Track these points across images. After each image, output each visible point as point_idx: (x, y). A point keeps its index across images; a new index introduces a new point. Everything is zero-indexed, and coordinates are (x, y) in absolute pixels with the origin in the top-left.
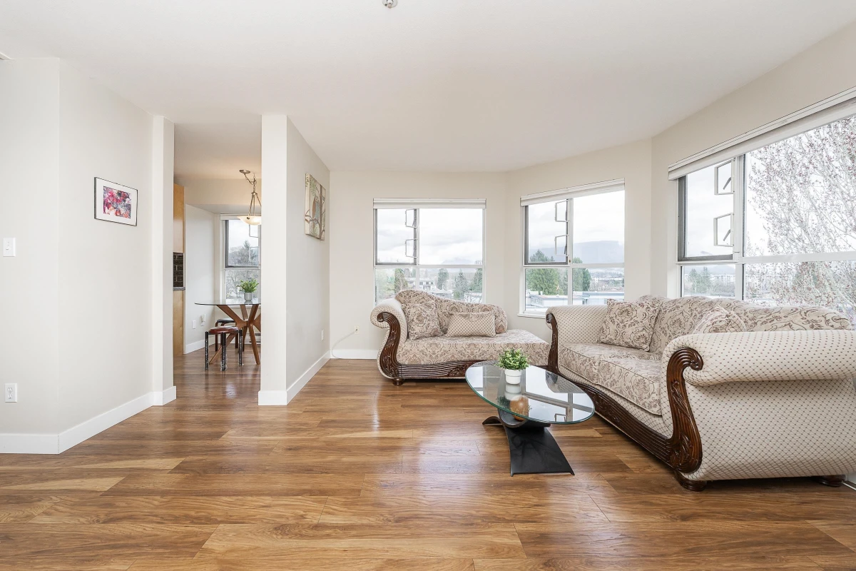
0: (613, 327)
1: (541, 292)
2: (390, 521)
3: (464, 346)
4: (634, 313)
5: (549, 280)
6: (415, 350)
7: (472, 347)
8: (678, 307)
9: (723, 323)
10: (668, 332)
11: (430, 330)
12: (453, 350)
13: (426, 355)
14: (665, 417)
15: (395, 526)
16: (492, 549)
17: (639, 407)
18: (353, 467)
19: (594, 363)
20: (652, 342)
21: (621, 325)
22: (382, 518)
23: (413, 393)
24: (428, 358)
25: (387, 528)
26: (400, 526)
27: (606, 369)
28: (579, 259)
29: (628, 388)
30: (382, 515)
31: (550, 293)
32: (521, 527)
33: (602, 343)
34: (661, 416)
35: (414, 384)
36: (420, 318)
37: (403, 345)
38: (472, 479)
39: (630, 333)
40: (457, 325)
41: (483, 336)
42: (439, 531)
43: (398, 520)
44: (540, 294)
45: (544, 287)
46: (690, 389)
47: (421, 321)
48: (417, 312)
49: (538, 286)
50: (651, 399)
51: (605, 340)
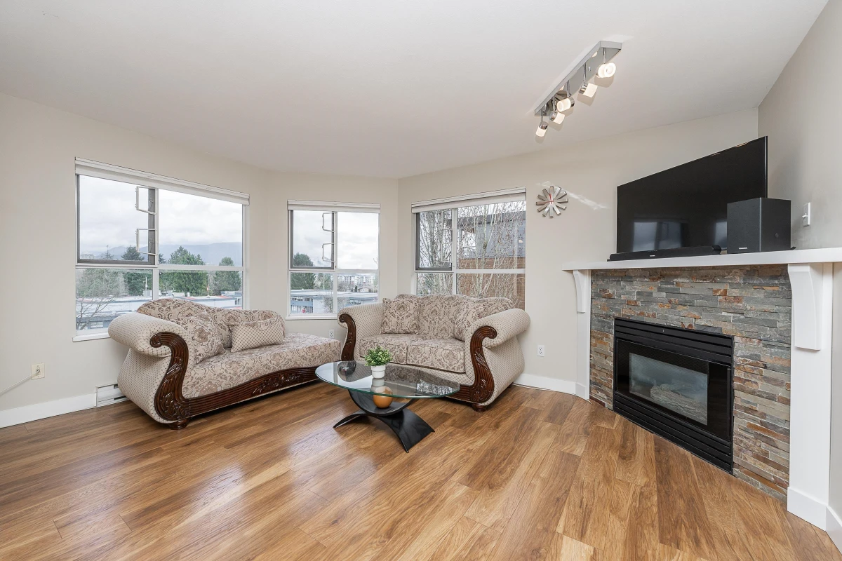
0: (394, 320)
1: (188, 294)
2: (384, 541)
3: (269, 358)
4: (408, 307)
5: (197, 281)
6: (210, 375)
7: (277, 357)
8: (432, 302)
9: (482, 310)
10: (429, 319)
11: (215, 348)
12: (258, 365)
13: (226, 378)
14: (468, 373)
15: (394, 541)
16: (463, 502)
17: (444, 371)
18: (272, 532)
19: (404, 348)
20: (418, 328)
21: (400, 317)
22: (375, 545)
23: (219, 429)
24: (228, 381)
25: (390, 547)
26: (397, 538)
27: (416, 351)
28: (230, 259)
29: (439, 360)
30: (372, 543)
31: (198, 294)
32: (456, 477)
33: (386, 333)
34: (465, 373)
35: (203, 420)
36: (203, 335)
37: (193, 373)
38: (388, 471)
39: (407, 323)
40: (242, 336)
41: (273, 344)
42: (423, 517)
43: (389, 534)
44: (186, 296)
45: (191, 288)
46: (485, 351)
47: (205, 339)
48: (197, 328)
49: (184, 287)
50: (459, 364)
51: (388, 331)
